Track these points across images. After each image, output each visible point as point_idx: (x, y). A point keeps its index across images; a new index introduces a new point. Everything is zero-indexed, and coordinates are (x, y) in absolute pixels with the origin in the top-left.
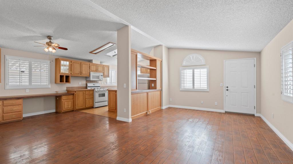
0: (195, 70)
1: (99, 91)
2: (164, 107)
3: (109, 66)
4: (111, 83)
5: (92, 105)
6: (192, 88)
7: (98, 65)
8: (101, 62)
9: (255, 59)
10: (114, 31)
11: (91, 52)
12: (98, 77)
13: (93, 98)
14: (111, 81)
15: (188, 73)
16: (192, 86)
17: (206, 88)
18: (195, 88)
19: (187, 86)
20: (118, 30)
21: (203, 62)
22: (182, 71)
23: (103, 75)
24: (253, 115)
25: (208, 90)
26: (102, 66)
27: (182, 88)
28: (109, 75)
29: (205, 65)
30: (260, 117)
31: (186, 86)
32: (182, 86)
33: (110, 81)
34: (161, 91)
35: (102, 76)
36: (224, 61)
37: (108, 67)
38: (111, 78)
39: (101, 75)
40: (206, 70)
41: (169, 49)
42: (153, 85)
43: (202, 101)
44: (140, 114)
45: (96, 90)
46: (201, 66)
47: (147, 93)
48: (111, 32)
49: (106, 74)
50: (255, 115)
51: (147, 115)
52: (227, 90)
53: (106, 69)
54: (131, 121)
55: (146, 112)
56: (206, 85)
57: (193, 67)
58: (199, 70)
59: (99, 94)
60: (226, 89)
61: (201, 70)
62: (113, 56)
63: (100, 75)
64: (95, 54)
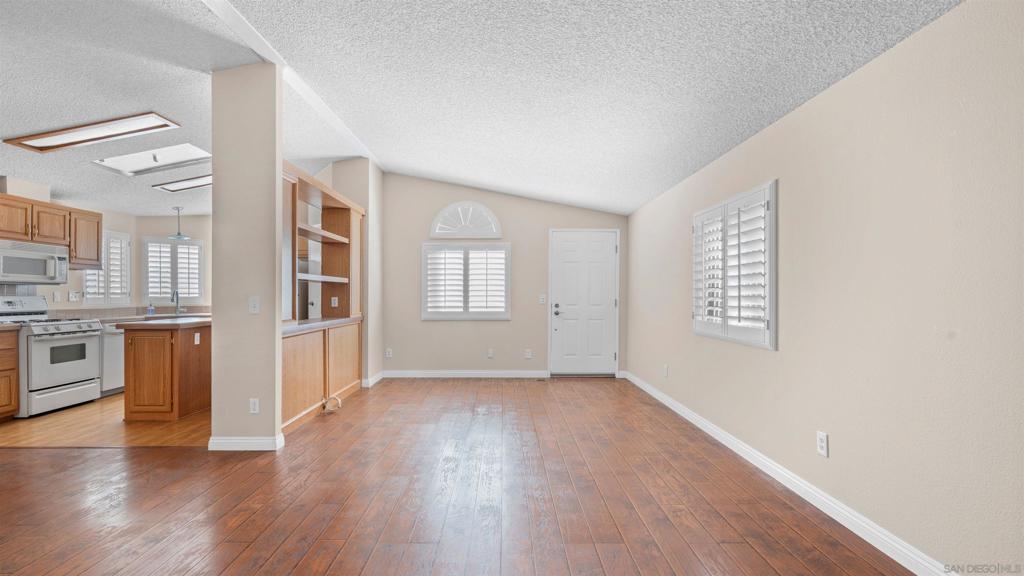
0: (472, 255)
1: (53, 334)
2: (371, 380)
3: (99, 216)
4: (107, 293)
5: (7, 409)
6: (462, 310)
7: (36, 209)
8: (54, 195)
9: (618, 231)
10: (196, 69)
11: (16, 141)
12: (42, 266)
13: (16, 369)
14: (107, 287)
15: (449, 261)
16: (461, 304)
17: (503, 310)
18: (471, 310)
19: (448, 304)
20: (217, 71)
21: (494, 230)
22: (429, 256)
23: (67, 256)
24: (612, 377)
25: (508, 316)
26: (63, 213)
27: (429, 310)
28: (98, 259)
29: (499, 239)
30: (625, 379)
31: (442, 304)
32: (429, 305)
33: (101, 285)
34: (362, 322)
35: (64, 259)
36: (550, 231)
37: (96, 219)
38: (108, 270)
39: (56, 256)
40: (503, 256)
41: (385, 174)
42: (335, 302)
43: (491, 351)
44: (304, 413)
45: (37, 330)
46: (488, 243)
47: (324, 331)
48: (180, 71)
49: (84, 250)
50: (617, 376)
51: (324, 414)
52: (557, 314)
53: (83, 229)
54: (283, 444)
55: (320, 403)
56: (503, 299)
57: (466, 243)
58: (483, 254)
59: (52, 349)
60: (555, 310)
61: (491, 254)
62: (137, 173)
63: (53, 258)
64: (38, 154)
